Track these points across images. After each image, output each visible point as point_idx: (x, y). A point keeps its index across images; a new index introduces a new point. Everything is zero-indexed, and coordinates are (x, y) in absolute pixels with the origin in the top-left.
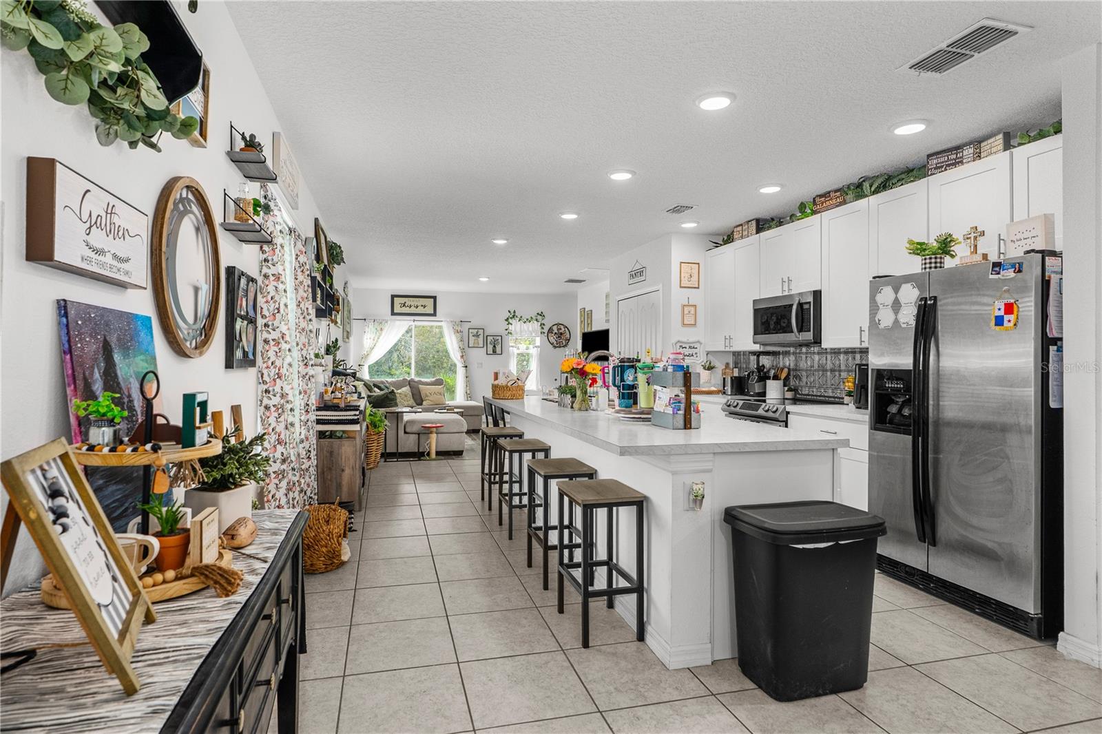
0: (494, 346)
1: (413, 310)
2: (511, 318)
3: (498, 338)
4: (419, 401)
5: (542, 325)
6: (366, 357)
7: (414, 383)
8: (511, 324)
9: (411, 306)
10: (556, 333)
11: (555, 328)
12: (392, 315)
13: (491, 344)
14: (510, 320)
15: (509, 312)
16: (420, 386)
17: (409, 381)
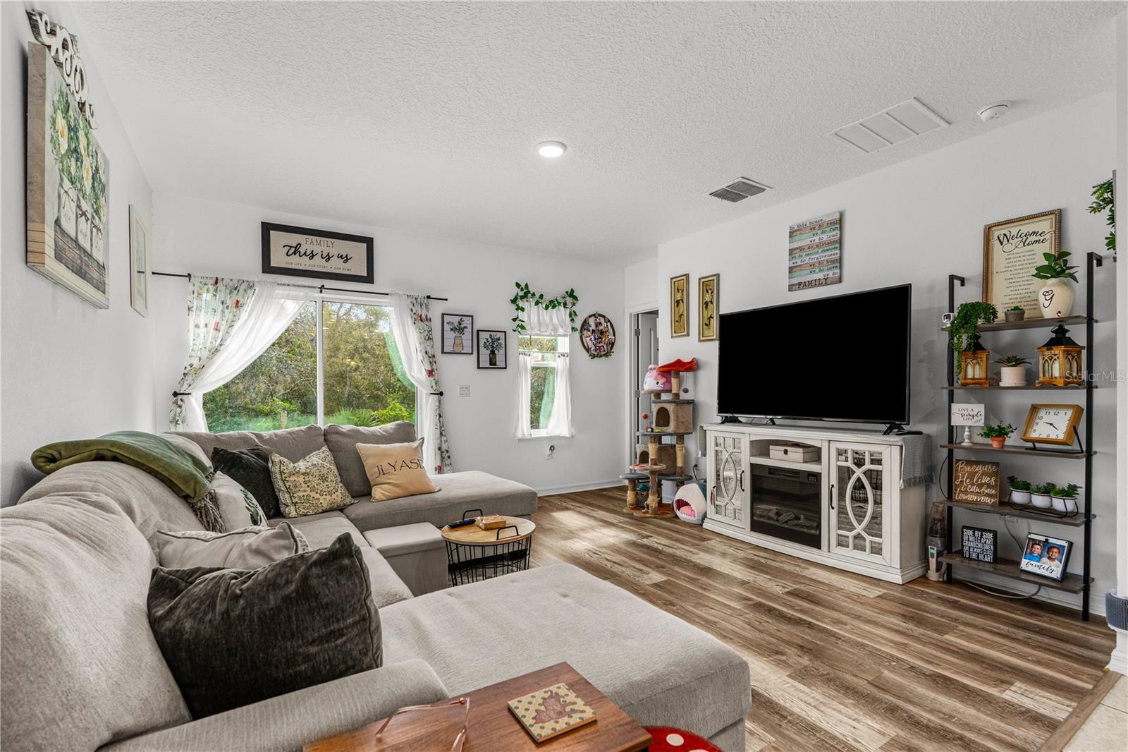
0: (493, 352)
1: (318, 264)
2: (522, 298)
3: (499, 335)
4: (357, 487)
5: (573, 315)
6: (193, 372)
7: (340, 438)
8: (523, 309)
9: (312, 256)
10: (593, 331)
11: (592, 321)
12: (264, 271)
13: (486, 346)
14: (521, 303)
15: (518, 285)
16: (360, 445)
17: (326, 434)
